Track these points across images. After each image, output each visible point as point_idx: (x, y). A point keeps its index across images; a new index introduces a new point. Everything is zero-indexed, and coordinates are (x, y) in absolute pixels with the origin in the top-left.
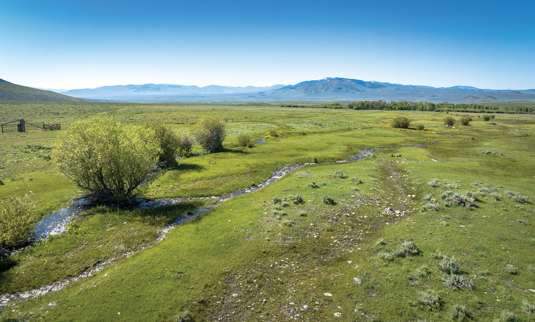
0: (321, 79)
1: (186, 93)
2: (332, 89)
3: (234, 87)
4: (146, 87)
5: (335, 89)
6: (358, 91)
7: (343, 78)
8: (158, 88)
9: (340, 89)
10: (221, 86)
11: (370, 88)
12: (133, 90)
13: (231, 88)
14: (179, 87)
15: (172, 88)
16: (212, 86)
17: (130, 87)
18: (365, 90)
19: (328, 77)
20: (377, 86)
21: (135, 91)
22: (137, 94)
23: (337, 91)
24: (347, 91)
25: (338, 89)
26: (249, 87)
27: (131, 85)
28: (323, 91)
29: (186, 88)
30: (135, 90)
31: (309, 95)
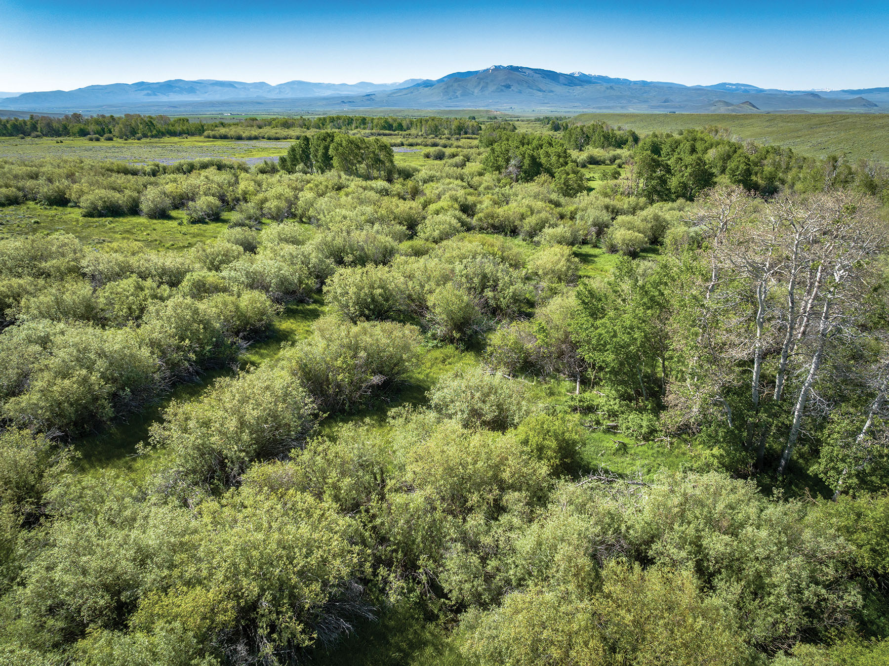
0: (485, 68)
1: (242, 95)
2: (494, 88)
3: (334, 85)
4: (169, 86)
5: (497, 89)
6: (540, 90)
7: (521, 68)
8: (192, 87)
9: (508, 87)
10: (310, 83)
11: (566, 85)
12: (146, 92)
13: (329, 86)
14: (231, 85)
15: (219, 88)
16: (293, 83)
17: (141, 86)
18: (553, 89)
19: (497, 64)
20: (578, 82)
21: (148, 95)
22: (153, 99)
23: (502, 90)
24: (520, 92)
25: (503, 88)
26: (363, 84)
27: (142, 83)
28: (476, 91)
29: (245, 88)
30: (149, 92)
31: (451, 99)
